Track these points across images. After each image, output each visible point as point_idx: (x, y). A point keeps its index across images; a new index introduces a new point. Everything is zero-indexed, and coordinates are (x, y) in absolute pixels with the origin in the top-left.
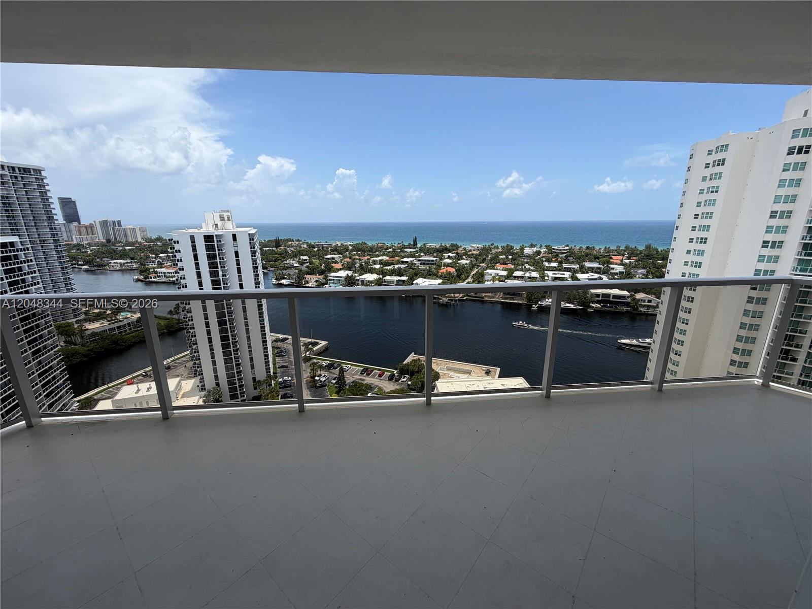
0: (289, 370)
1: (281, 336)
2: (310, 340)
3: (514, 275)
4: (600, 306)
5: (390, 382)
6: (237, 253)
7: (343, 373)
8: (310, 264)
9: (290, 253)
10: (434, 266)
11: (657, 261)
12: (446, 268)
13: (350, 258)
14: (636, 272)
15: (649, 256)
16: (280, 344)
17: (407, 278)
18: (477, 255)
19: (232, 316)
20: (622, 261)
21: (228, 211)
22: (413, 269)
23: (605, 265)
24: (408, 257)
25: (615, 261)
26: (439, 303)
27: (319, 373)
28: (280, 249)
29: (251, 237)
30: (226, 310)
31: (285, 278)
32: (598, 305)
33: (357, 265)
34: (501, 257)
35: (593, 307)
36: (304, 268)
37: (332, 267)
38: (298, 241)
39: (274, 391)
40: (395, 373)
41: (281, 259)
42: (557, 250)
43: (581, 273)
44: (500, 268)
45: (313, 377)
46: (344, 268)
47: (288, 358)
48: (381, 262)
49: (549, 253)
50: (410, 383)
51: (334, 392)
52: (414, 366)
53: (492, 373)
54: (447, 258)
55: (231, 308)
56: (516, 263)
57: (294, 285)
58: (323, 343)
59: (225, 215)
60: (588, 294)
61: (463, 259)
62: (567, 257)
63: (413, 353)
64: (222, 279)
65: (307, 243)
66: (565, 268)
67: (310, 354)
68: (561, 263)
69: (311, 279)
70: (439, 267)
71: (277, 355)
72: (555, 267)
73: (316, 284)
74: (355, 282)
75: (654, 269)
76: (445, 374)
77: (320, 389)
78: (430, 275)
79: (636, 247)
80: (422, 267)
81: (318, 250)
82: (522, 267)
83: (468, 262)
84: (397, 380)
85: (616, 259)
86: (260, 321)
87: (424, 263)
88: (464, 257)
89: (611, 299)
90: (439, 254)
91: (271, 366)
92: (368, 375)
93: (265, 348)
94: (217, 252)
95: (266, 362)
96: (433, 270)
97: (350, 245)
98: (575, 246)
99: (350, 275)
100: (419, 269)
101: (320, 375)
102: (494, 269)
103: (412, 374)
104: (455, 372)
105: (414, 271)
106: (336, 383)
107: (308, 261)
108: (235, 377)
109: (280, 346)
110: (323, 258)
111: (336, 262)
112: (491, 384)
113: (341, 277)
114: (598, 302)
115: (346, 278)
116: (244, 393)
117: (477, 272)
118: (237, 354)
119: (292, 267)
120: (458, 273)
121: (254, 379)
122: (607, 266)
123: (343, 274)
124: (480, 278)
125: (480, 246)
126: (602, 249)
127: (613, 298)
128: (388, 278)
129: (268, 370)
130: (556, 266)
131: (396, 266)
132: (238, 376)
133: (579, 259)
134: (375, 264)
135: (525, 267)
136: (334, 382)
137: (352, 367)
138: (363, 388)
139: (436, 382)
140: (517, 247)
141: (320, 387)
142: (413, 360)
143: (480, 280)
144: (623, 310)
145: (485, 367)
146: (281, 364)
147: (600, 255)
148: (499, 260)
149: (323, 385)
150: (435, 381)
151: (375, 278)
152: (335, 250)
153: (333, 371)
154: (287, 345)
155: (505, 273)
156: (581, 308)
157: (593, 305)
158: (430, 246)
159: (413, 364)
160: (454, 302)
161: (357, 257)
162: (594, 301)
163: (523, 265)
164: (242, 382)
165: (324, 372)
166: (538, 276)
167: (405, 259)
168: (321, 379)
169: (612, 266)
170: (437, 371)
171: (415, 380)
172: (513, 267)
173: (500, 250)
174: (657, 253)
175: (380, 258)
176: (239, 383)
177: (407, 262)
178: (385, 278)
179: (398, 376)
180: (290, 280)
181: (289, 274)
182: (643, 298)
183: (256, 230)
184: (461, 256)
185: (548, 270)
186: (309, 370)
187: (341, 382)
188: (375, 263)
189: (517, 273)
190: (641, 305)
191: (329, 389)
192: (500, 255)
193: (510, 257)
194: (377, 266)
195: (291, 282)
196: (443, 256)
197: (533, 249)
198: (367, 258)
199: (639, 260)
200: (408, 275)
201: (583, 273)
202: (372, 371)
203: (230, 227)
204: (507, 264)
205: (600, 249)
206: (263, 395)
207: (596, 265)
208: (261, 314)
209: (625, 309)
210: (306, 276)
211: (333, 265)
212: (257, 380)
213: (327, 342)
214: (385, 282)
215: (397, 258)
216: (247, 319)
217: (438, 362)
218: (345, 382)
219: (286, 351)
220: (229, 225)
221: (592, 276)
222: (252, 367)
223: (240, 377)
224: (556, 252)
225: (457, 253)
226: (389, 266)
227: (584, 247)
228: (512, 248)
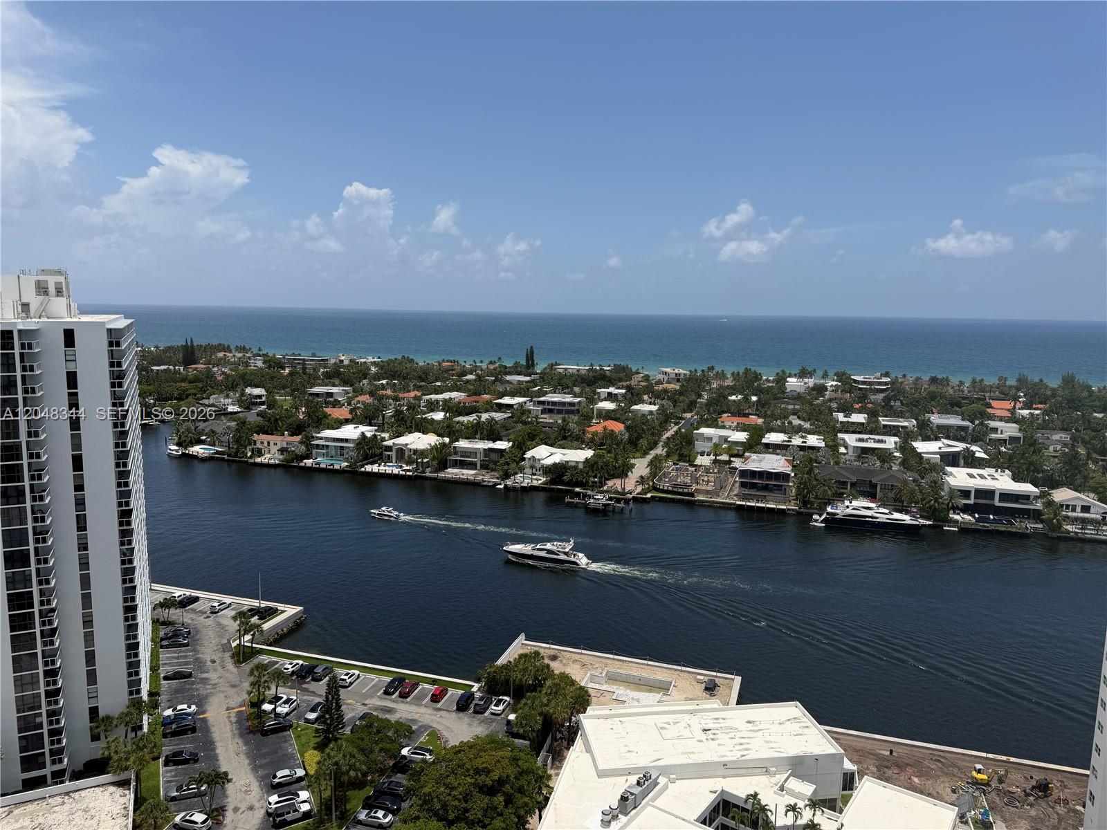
0: (193, 683)
1: (179, 592)
2: (255, 603)
3: (764, 441)
4: (973, 520)
5: (461, 714)
6: (72, 379)
7: (337, 693)
8: (269, 408)
9: (220, 378)
10: (576, 418)
11: (1092, 413)
12: (604, 423)
13: (371, 394)
14: (1048, 438)
15: (1073, 401)
16: (174, 614)
17: (511, 444)
18: (675, 392)
19: (44, 540)
20: (1013, 411)
21: (59, 273)
22: (525, 423)
23: (977, 422)
24: (513, 395)
25: (999, 413)
26: (586, 506)
27: (273, 691)
28: (195, 369)
29: (114, 338)
30: (30, 526)
31: (202, 442)
32: (967, 517)
33: (389, 413)
34: (734, 398)
35: (957, 521)
36: (252, 417)
37: (326, 416)
38: (243, 349)
39: (145, 746)
40: (474, 689)
41: (195, 395)
42: (864, 383)
43: (923, 440)
44: (730, 424)
45: (256, 704)
46: (356, 418)
47: (194, 651)
48: (447, 406)
49: (844, 391)
50: (512, 717)
51: (312, 745)
52: (525, 670)
53: (721, 691)
54: (605, 399)
55: (43, 520)
56: (769, 412)
57: (223, 459)
58: (290, 611)
59: (51, 281)
60: (943, 490)
61: (642, 402)
62: (887, 400)
63: (522, 636)
64: (27, 442)
65: (264, 355)
66: (885, 426)
67: (252, 641)
68: (873, 415)
69: (269, 443)
70: (587, 418)
71: (165, 643)
72: (862, 424)
73: (281, 457)
74: (381, 454)
75: (1089, 432)
76: (602, 693)
77: (274, 736)
78: (565, 438)
79: (1041, 380)
80: (547, 419)
81: (291, 374)
82: (784, 423)
83: (654, 408)
84: (479, 711)
85: (1000, 407)
86: (123, 553)
87: (550, 409)
88: (646, 397)
89: (997, 503)
90: (588, 389)
91: (145, 672)
92: (404, 696)
93: (129, 626)
94: (18, 374)
95: (130, 665)
96: (572, 425)
97: (374, 363)
98: (904, 376)
99: (369, 435)
100: (538, 423)
101: (274, 700)
102: (717, 426)
103: (519, 692)
104: (627, 688)
105: (527, 429)
106: (317, 719)
107: (264, 399)
108: (40, 708)
109: (173, 618)
110: (304, 393)
111: (336, 404)
112: (721, 721)
113: (347, 441)
114: (966, 509)
115: (359, 444)
116: (61, 751)
117: (676, 433)
118: (52, 643)
119: (222, 413)
120: (631, 435)
121: (94, 711)
122: (982, 424)
123: (351, 432)
124: (683, 449)
125: (681, 371)
126: (967, 385)
127: (1000, 500)
128: (463, 444)
129: (134, 686)
130: (863, 421)
131: (485, 416)
132: (49, 703)
133: (916, 406)
134: (432, 411)
135: (790, 423)
136: (312, 716)
137: (363, 675)
138: (390, 734)
139: (581, 716)
140: (768, 376)
141: (275, 731)
142: (521, 656)
143: (685, 452)
144: (1027, 528)
145: (704, 675)
146: (171, 669)
147: (964, 398)
148: (728, 406)
149: (283, 726)
150: (579, 712)
151: (433, 444)
152: (336, 374)
153: (313, 686)
154: (194, 616)
155: (741, 436)
156: (928, 523)
157: (957, 517)
158: (566, 369)
159: (521, 667)
160: (622, 505)
161: (389, 392)
162: (958, 508)
163: (786, 417)
164: (58, 722)
165: (288, 690)
166: (823, 444)
167: (506, 400)
168: (279, 710)
169: (992, 424)
170: (583, 684)
171: (527, 708)
172: (760, 421)
173: (729, 382)
174: (1090, 396)
175: (446, 395)
176: (51, 723)
177: (510, 406)
178: (457, 444)
179: (481, 699)
180: (214, 445)
181: (213, 432)
182: (1068, 500)
183: (129, 321)
184: (638, 395)
185: (846, 432)
186: (246, 686)
187: (331, 718)
188: (433, 406)
189: (774, 438)
190: (1068, 517)
191: (298, 737)
192: (731, 394)
193: (754, 398)
194: (439, 416)
195: (218, 452)
196: (595, 393)
197: (806, 380)
198: (412, 394)
199: (1052, 411)
200: (512, 437)
201: (926, 439)
202: (415, 686)
203: (62, 312)
204: (747, 415)
205: (961, 383)
206: (115, 757)
207: (954, 421)
208: (126, 535)
209: (1031, 526)
210: (255, 437)
211: (328, 410)
212: (102, 713)
213: (300, 608)
214: (456, 453)
215: (486, 397)
216: (86, 549)
217: (585, 659)
218: (341, 717)
219: (189, 633)
220: (59, 306)
221: (949, 446)
222: (92, 677)
223: (53, 707)
224: (860, 389)
225: (629, 388)
226: (467, 414)
227: (926, 378)
228: (757, 377)
